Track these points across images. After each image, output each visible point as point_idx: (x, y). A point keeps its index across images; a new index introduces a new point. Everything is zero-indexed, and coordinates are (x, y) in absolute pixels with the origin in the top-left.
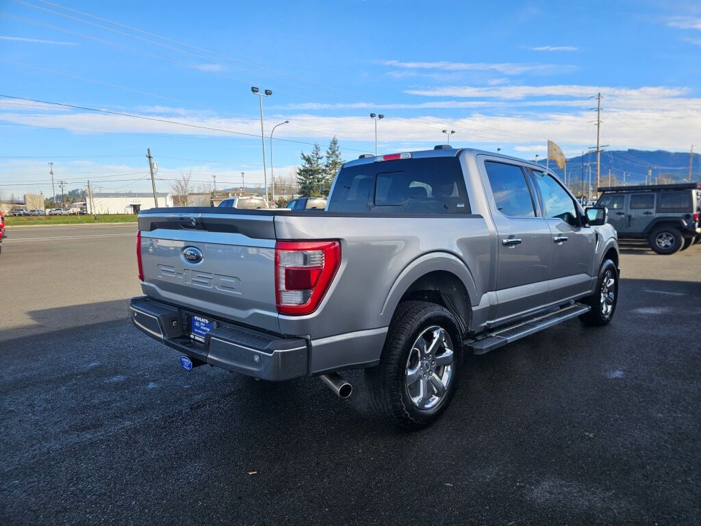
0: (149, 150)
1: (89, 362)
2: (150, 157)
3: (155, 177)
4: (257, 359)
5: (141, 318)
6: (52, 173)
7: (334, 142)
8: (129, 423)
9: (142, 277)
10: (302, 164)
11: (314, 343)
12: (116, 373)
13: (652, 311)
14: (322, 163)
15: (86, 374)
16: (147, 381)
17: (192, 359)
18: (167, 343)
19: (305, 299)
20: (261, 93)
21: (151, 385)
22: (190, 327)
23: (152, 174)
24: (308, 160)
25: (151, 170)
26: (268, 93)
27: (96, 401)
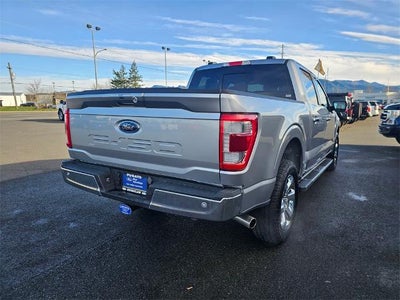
1: (13, 210)
2: (10, 68)
4: (204, 205)
5: (73, 176)
7: (134, 64)
8: (69, 256)
9: (70, 145)
10: (114, 77)
11: (246, 191)
12: (38, 218)
13: (351, 161)
14: (127, 77)
15: (15, 219)
16: (67, 223)
17: (131, 207)
18: (104, 195)
19: (241, 158)
20: (93, 29)
21: (72, 225)
22: (122, 182)
23: (12, 80)
24: (117, 74)
25: (11, 77)
27: (33, 241)
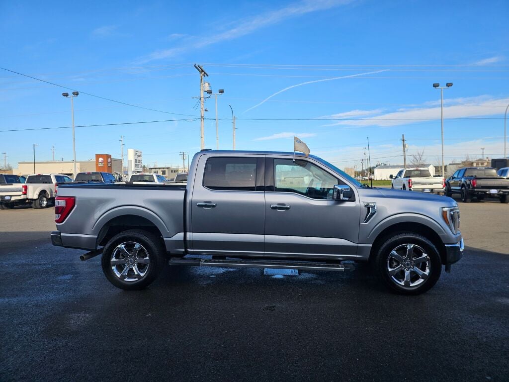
0: (403, 135)
2: (403, 140)
3: (406, 153)
6: (365, 154)
11: (63, 234)
23: (404, 152)
25: (404, 149)
26: (449, 85)
